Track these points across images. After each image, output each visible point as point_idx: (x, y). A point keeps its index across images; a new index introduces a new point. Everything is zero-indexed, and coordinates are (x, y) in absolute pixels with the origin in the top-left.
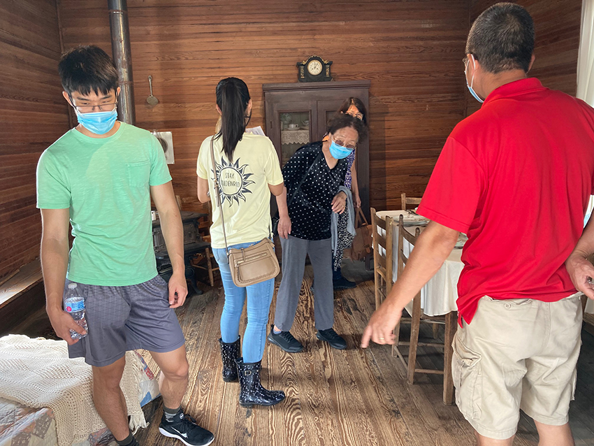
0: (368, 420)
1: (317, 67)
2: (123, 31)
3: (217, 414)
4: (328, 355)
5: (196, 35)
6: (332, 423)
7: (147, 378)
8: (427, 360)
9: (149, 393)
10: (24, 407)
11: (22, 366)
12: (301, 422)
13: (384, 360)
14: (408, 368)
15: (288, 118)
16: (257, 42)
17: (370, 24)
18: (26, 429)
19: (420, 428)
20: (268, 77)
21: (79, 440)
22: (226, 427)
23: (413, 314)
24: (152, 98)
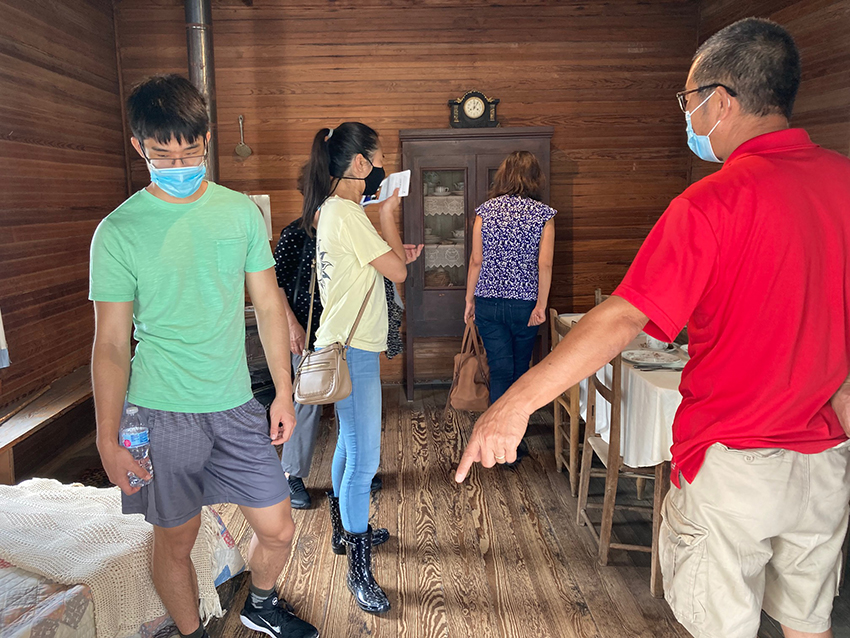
0: (541, 616)
1: (477, 107)
2: (206, 54)
3: (323, 600)
4: (485, 520)
5: (308, 60)
6: (488, 618)
7: (225, 546)
8: (628, 531)
9: (227, 567)
10: (50, 582)
11: (50, 524)
12: (444, 616)
13: (566, 528)
14: (600, 542)
15: (434, 177)
16: (393, 71)
17: (554, 47)
18: (52, 614)
19: (616, 630)
20: (407, 120)
21: (126, 633)
22: (336, 621)
23: (609, 464)
24: (243, 147)
